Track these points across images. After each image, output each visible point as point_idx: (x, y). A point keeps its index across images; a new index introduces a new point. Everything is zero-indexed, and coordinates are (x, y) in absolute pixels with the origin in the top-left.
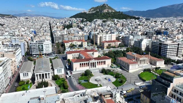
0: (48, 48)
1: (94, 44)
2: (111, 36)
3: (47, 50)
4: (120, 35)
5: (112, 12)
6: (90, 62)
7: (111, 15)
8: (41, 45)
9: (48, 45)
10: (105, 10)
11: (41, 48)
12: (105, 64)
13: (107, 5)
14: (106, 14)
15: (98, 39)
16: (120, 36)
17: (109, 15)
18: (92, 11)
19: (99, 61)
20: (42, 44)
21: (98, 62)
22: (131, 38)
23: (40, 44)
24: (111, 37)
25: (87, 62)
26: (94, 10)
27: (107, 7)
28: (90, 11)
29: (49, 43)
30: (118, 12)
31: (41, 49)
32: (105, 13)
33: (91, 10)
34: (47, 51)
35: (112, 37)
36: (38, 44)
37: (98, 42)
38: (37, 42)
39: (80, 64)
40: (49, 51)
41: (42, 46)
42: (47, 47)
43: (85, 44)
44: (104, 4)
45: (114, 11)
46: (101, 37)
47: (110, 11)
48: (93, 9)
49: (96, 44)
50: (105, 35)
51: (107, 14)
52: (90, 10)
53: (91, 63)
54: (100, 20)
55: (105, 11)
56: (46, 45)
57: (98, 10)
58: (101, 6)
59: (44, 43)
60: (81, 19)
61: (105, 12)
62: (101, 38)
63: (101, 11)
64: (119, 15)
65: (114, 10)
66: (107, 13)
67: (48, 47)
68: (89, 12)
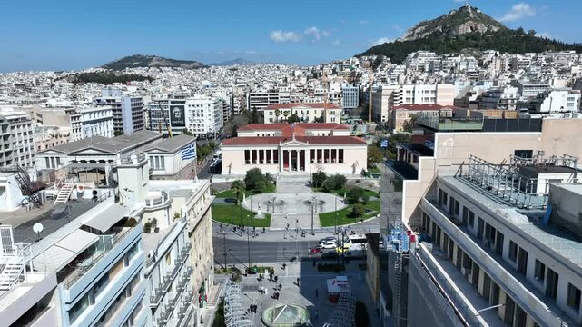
0: (200, 118)
1: (370, 119)
2: (435, 92)
3: (197, 123)
4: (476, 89)
5: (488, 32)
6: (282, 149)
7: (480, 43)
8: (178, 107)
9: (200, 108)
10: (462, 27)
11: (178, 115)
12: (341, 161)
13: (474, 10)
14: (463, 38)
15: (385, 101)
16: (470, 94)
17: (474, 42)
18: (418, 34)
19: (316, 148)
20: (184, 102)
21: (312, 152)
22: (508, 96)
23: (178, 102)
24: (434, 96)
25: (272, 148)
26: (426, 30)
27: (472, 15)
28: (413, 35)
29: (203, 102)
30: (512, 32)
31: (177, 119)
32: (463, 35)
33: (416, 31)
34: (197, 128)
35: (438, 94)
36: (172, 102)
37: (385, 113)
38: (169, 96)
39: (247, 152)
40: (201, 128)
41: (182, 109)
42: (196, 114)
43: (333, 116)
44: (461, 9)
45: (495, 29)
46: (394, 93)
47: (482, 28)
48: (423, 28)
49: (377, 118)
50: (410, 88)
51: (467, 38)
52: (414, 29)
53: (286, 152)
54: (427, 53)
55: (464, 29)
56: (194, 108)
57: (440, 28)
58: (452, 13)
59: (189, 102)
60: (375, 58)
61: (461, 32)
62: (393, 96)
63: (448, 33)
64: (515, 39)
65: (499, 26)
66: (467, 36)
67: (200, 114)
68: (408, 36)
